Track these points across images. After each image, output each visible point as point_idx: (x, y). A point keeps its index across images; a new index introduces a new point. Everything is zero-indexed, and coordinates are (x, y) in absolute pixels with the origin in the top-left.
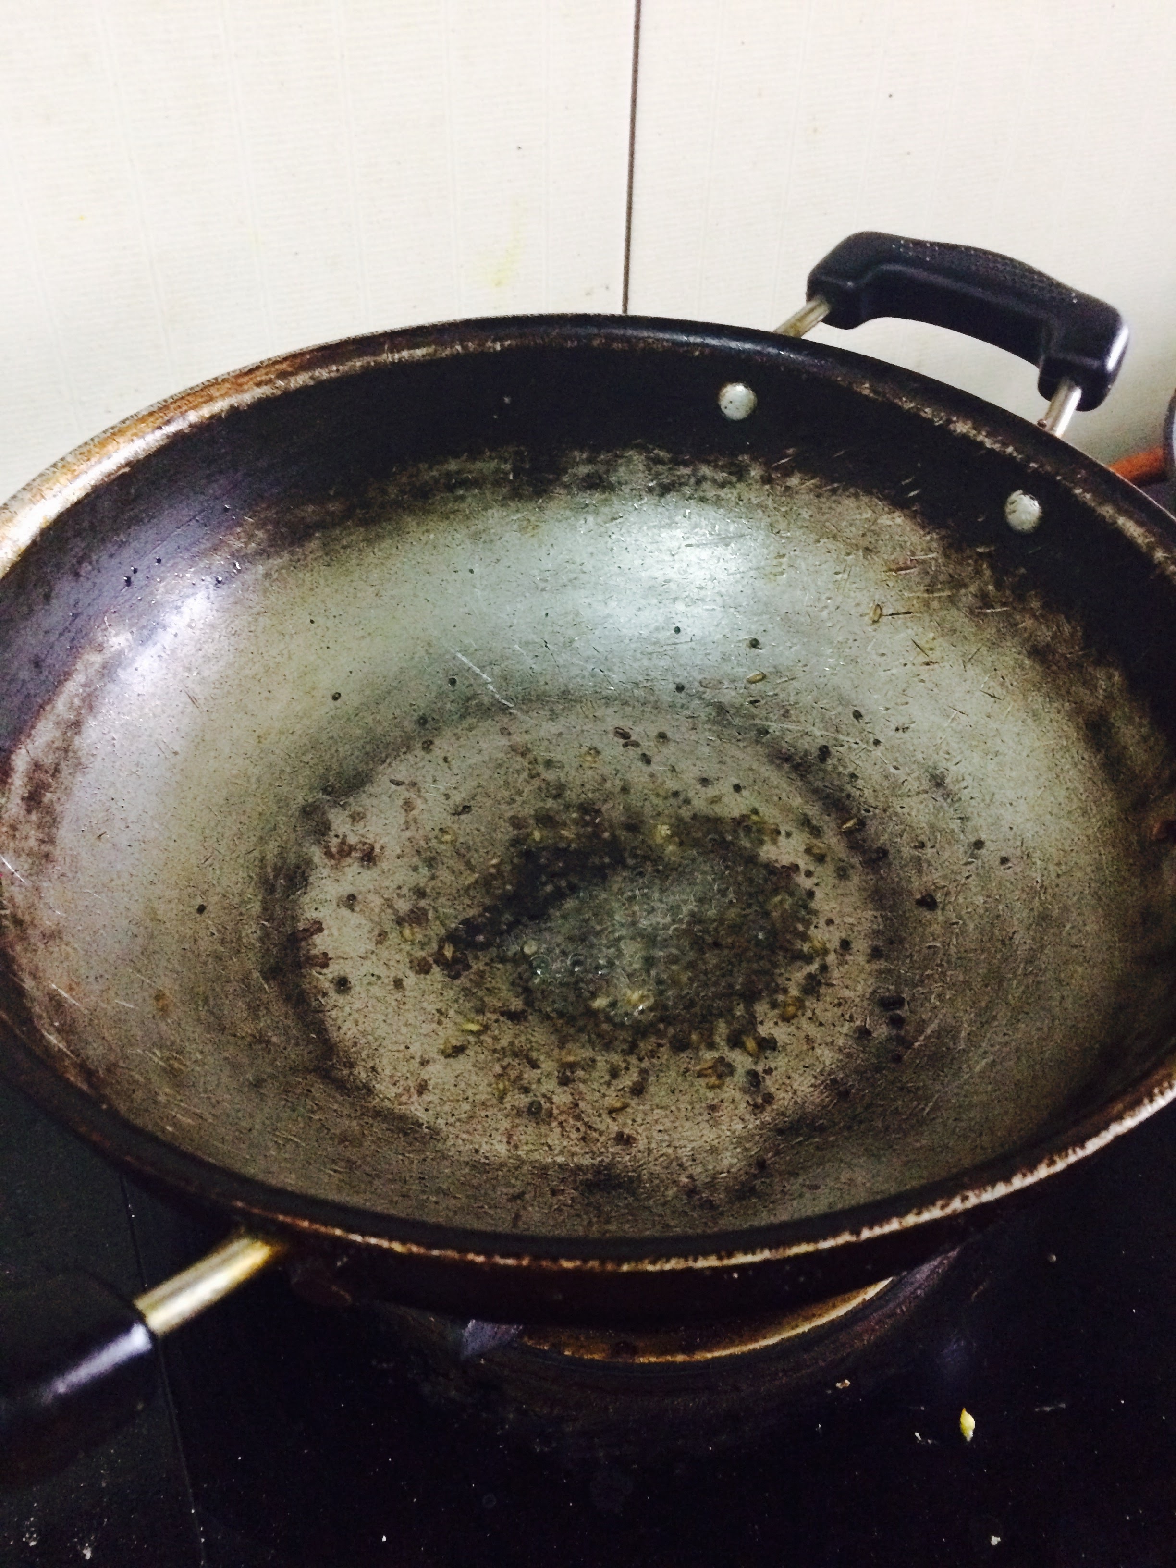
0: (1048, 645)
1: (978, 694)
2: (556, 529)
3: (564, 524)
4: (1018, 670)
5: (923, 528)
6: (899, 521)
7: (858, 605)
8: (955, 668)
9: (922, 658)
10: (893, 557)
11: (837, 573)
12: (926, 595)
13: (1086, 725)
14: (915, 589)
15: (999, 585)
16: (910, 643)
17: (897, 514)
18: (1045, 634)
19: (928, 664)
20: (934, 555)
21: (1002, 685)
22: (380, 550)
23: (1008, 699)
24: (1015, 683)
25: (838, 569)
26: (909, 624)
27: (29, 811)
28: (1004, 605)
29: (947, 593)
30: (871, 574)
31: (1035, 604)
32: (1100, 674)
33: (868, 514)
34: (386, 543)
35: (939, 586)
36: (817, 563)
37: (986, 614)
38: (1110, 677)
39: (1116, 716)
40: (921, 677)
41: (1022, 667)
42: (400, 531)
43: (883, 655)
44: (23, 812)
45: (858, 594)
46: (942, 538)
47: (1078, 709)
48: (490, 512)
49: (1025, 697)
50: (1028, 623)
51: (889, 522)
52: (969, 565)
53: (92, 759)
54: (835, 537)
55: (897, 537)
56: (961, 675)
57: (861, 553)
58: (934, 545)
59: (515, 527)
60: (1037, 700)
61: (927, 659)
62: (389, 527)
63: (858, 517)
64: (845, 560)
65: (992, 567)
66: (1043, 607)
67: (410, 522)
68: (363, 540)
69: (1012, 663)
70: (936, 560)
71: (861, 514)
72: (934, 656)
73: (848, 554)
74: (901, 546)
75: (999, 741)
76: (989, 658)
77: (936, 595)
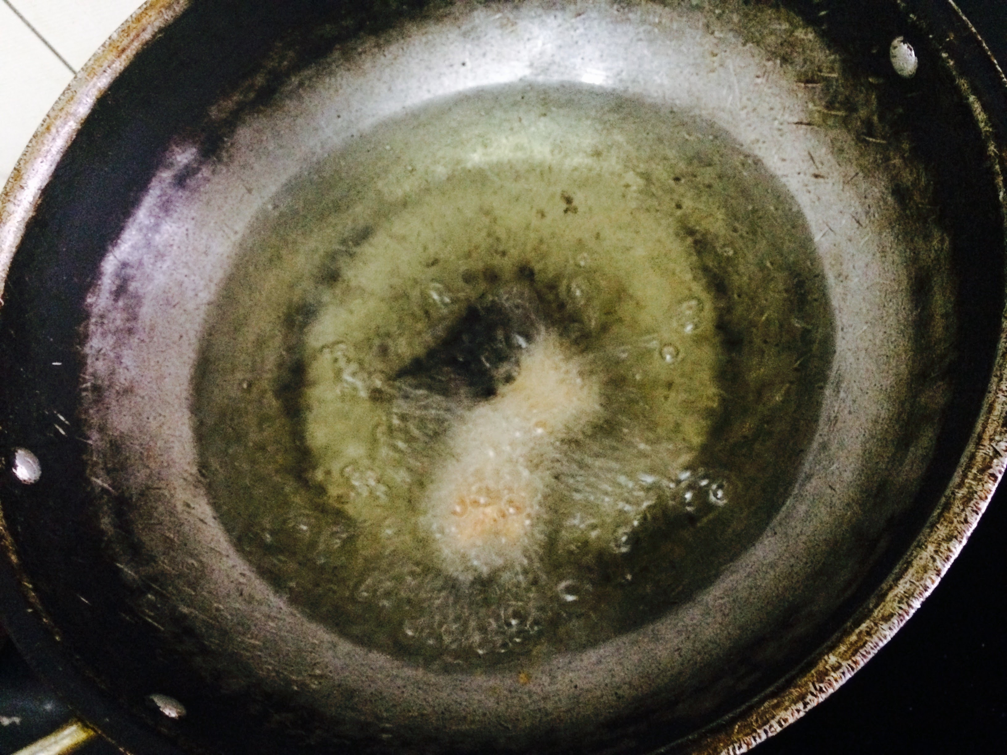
0: (908, 189)
1: (847, 216)
2: (530, 25)
3: (537, 21)
4: (881, 203)
5: (829, 48)
6: (811, 36)
7: (772, 109)
8: (836, 187)
9: (813, 170)
10: (803, 70)
11: (758, 77)
12: (826, 111)
13: (916, 278)
14: (818, 102)
15: (881, 118)
16: (806, 153)
17: (810, 29)
18: (907, 177)
19: (816, 176)
20: (835, 75)
21: (867, 213)
22: (390, 53)
23: (868, 229)
24: (876, 215)
25: (759, 73)
26: (809, 136)
27: (116, 300)
28: (884, 138)
29: (841, 113)
30: (784, 83)
31: (906, 146)
32: (937, 234)
33: (785, 26)
34: (393, 48)
35: (837, 105)
36: (743, 65)
37: (868, 142)
38: (942, 241)
39: (937, 280)
40: (809, 188)
41: (886, 203)
42: (404, 36)
43: (784, 160)
44: (111, 302)
45: (773, 100)
46: (843, 61)
47: (915, 259)
48: (475, 13)
49: (880, 234)
50: (897, 161)
51: (802, 36)
52: (861, 92)
53: (169, 249)
54: (758, 43)
55: (808, 52)
56: (838, 195)
57: (778, 62)
58: (837, 66)
59: (498, 24)
60: (888, 238)
61: (817, 172)
62: (394, 33)
63: (778, 27)
64: (764, 66)
65: (878, 98)
66: (911, 150)
67: (411, 28)
68: (375, 47)
69: (878, 195)
70: (837, 80)
71: (780, 24)
72: (823, 171)
73: (768, 60)
74: (811, 61)
75: (851, 266)
76: (864, 186)
77: (833, 113)
